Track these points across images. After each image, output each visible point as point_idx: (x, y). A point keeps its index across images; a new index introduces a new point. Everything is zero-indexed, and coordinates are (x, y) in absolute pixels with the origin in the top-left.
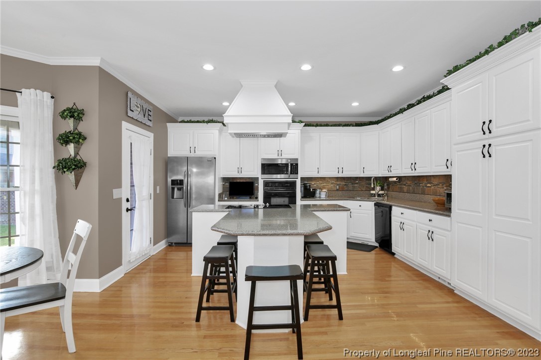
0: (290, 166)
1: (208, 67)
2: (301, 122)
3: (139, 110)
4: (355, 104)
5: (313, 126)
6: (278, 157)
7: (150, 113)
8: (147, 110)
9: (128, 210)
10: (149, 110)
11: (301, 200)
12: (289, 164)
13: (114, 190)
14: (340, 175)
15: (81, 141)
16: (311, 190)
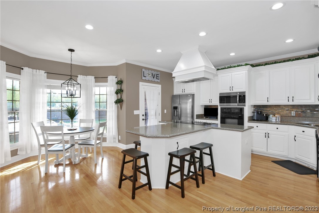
0: (238, 97)
1: (159, 51)
2: (246, 65)
3: (150, 75)
4: (289, 41)
5: (262, 65)
6: (231, 92)
7: (158, 76)
8: (156, 75)
9: (143, 120)
10: (157, 74)
11: (248, 122)
12: (238, 96)
13: (134, 111)
14: (291, 103)
15: (121, 92)
16: (265, 115)
